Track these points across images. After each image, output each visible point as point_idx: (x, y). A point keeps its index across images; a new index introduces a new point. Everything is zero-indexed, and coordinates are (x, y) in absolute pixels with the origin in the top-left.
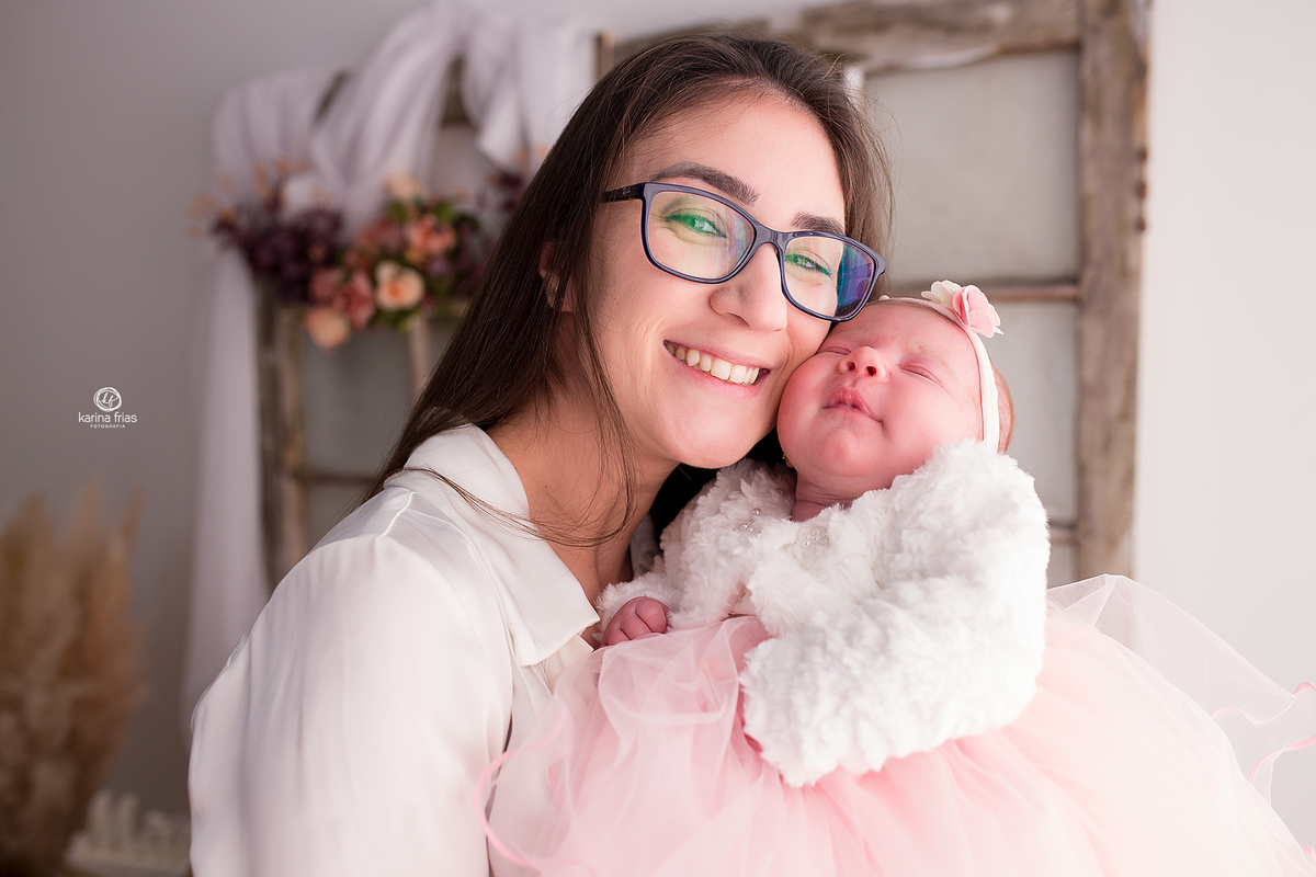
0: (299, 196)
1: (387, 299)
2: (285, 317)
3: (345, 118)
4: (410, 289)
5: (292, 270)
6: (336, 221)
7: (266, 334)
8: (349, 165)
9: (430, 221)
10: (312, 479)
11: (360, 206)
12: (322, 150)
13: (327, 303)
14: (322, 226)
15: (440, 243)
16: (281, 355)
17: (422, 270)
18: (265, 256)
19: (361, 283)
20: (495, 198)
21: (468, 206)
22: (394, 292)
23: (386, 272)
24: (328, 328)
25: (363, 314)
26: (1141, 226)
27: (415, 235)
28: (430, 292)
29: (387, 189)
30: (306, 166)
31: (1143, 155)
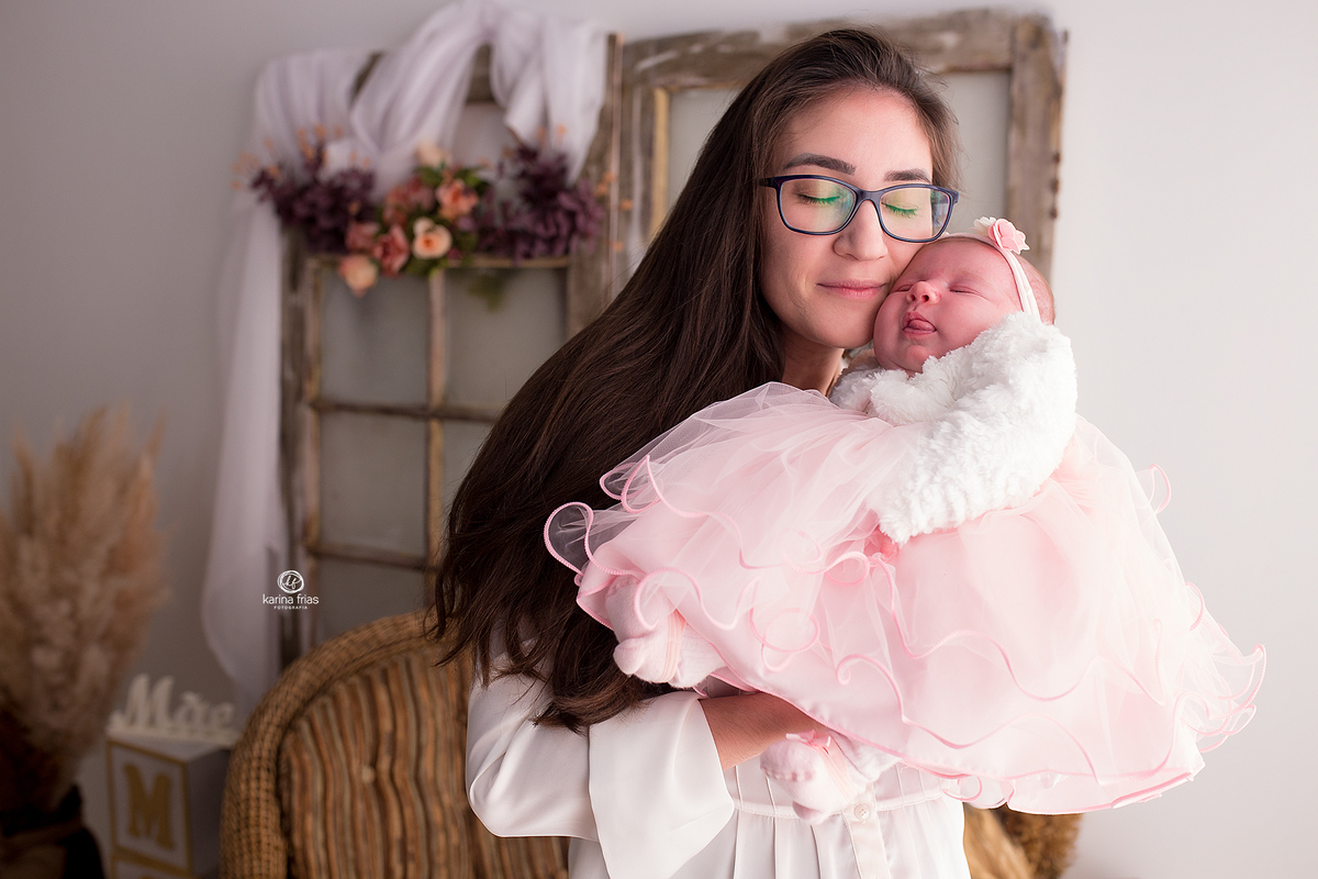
0: (338, 158)
1: (420, 249)
2: (311, 264)
3: (380, 92)
4: (441, 243)
5: (325, 222)
6: (368, 180)
7: (292, 278)
8: (382, 134)
9: (459, 184)
10: (327, 408)
11: (391, 169)
12: (357, 118)
13: (362, 251)
14: (354, 184)
15: (466, 204)
16: (305, 297)
17: (451, 227)
18: (301, 210)
19: (398, 234)
20: (512, 169)
21: (488, 175)
22: (428, 243)
23: (421, 226)
24: (360, 274)
25: (398, 261)
26: (1053, 214)
27: (445, 196)
28: (457, 244)
29: (417, 155)
30: (344, 132)
31: (1057, 159)
